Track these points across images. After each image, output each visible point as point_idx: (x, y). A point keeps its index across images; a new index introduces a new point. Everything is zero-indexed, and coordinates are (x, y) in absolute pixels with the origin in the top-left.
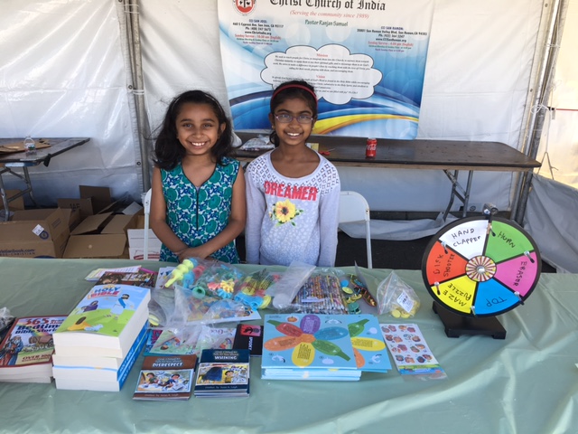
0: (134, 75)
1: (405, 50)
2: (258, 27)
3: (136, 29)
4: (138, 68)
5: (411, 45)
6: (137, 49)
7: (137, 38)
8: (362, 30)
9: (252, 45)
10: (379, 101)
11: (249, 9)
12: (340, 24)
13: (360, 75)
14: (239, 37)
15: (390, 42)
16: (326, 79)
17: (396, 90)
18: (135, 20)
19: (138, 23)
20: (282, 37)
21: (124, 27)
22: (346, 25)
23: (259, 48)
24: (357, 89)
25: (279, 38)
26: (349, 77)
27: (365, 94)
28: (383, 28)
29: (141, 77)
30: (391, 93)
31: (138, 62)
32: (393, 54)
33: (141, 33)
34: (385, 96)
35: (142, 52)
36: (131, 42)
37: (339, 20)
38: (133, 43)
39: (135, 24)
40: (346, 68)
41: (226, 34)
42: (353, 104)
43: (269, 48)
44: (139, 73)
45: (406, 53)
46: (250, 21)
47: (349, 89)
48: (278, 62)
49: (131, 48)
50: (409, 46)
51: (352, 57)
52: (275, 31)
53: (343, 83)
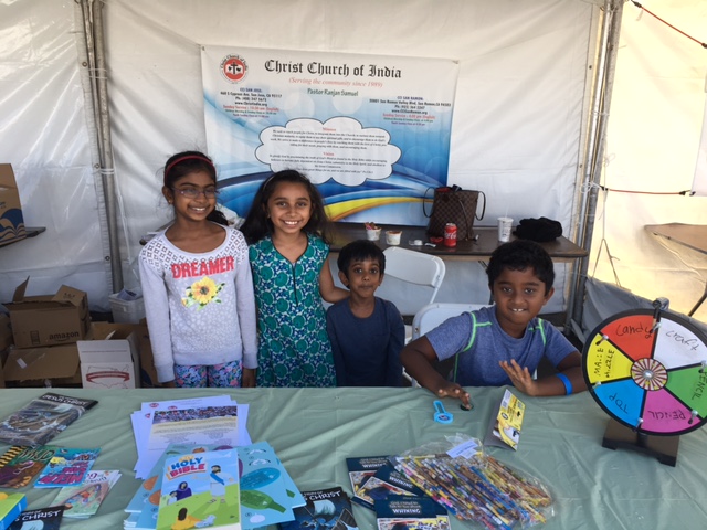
0: (100, 151)
1: (427, 123)
2: (250, 97)
3: (103, 97)
4: (106, 143)
5: (433, 117)
6: (105, 121)
7: (104, 108)
8: (375, 101)
9: (244, 118)
10: (399, 182)
11: (240, 76)
12: (349, 93)
13: (375, 152)
14: (228, 109)
15: (408, 114)
16: (336, 156)
17: (417, 169)
18: (102, 87)
19: (106, 90)
20: (281, 108)
21: (88, 95)
22: (356, 94)
23: (253, 121)
24: (373, 168)
25: (277, 109)
26: (362, 154)
27: (382, 173)
28: (399, 98)
29: (110, 154)
30: (412, 172)
31: (106, 136)
32: (413, 128)
33: (109, 102)
34: (405, 176)
35: (111, 124)
36: (97, 112)
37: (347, 89)
38: (101, 114)
39: (102, 92)
40: (358, 143)
41: (213, 104)
42: (368, 185)
43: (265, 120)
44: (107, 149)
45: (427, 127)
46: (242, 89)
47: (363, 168)
48: (276, 138)
49: (98, 119)
50: (430, 119)
51: (365, 132)
52: (272, 102)
53: (356, 161)
